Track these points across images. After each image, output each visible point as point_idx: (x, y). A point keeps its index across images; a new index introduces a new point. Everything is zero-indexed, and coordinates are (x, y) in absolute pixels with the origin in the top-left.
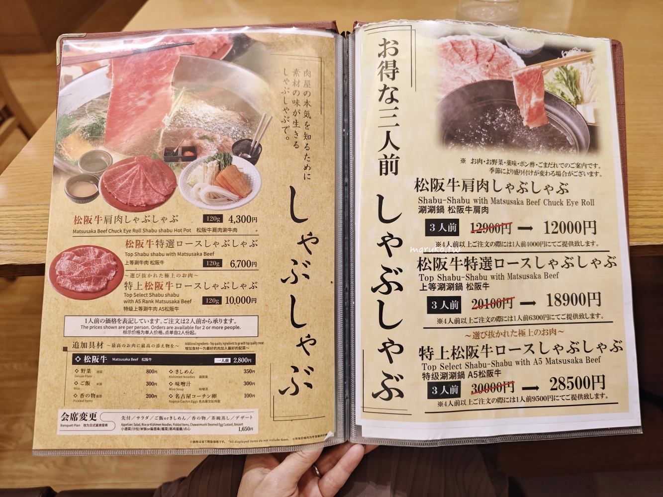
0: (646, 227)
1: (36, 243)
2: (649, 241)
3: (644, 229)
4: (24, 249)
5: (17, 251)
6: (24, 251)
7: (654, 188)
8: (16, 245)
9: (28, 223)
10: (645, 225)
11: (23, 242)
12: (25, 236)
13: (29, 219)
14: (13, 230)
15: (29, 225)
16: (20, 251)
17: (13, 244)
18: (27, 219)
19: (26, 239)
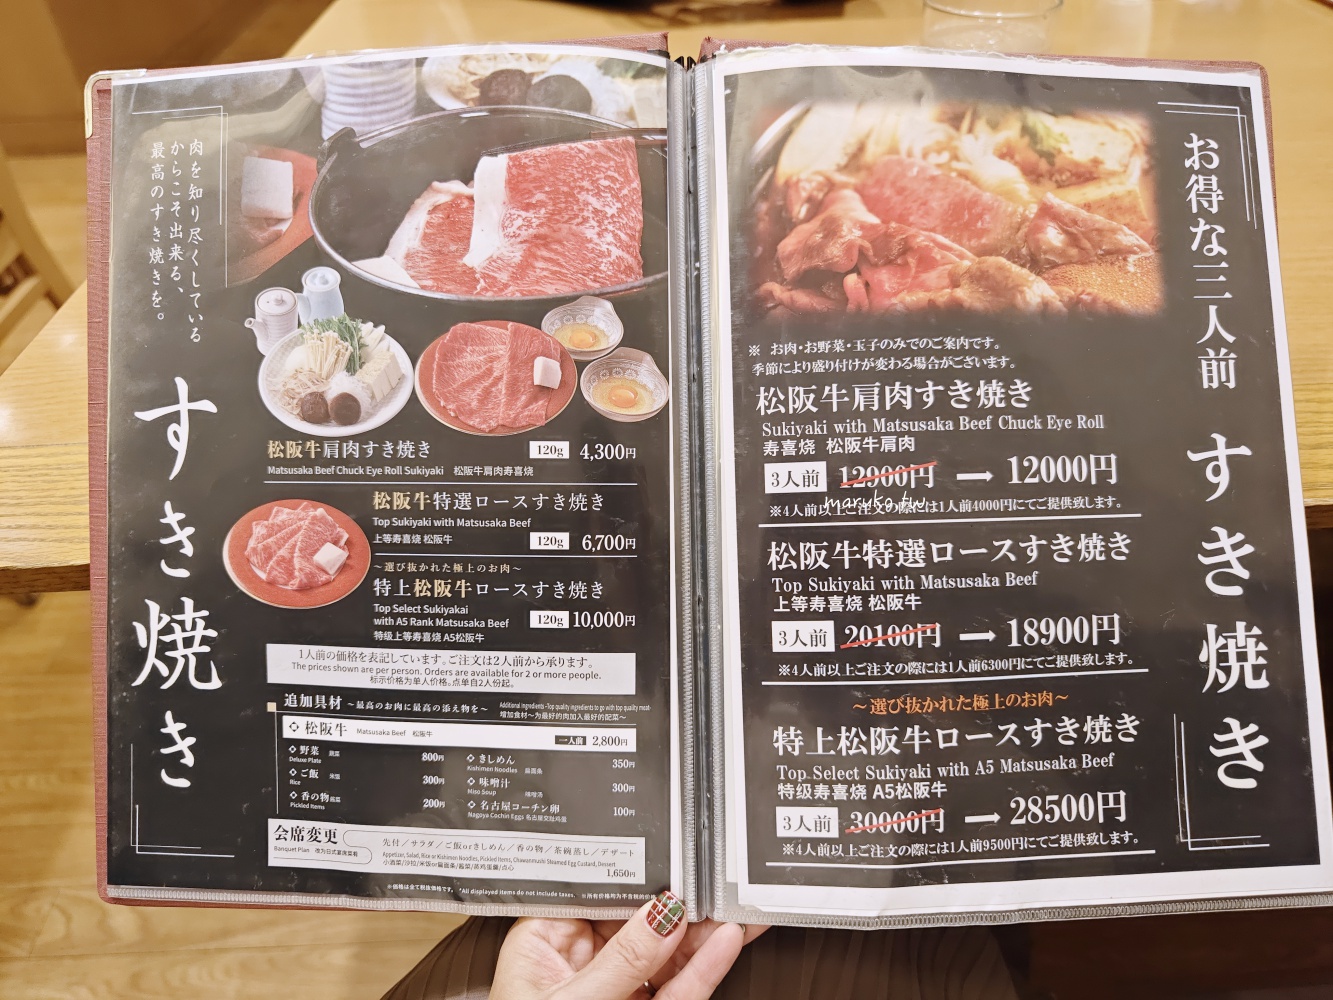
1: (59, 524)
4: (33, 536)
5: (20, 539)
6: (34, 540)
8: (19, 527)
9: (44, 481)
11: (31, 521)
12: (38, 509)
13: (46, 475)
14: (13, 498)
15: (46, 486)
16: (25, 539)
17: (13, 525)
18: (42, 475)
19: (39, 514)
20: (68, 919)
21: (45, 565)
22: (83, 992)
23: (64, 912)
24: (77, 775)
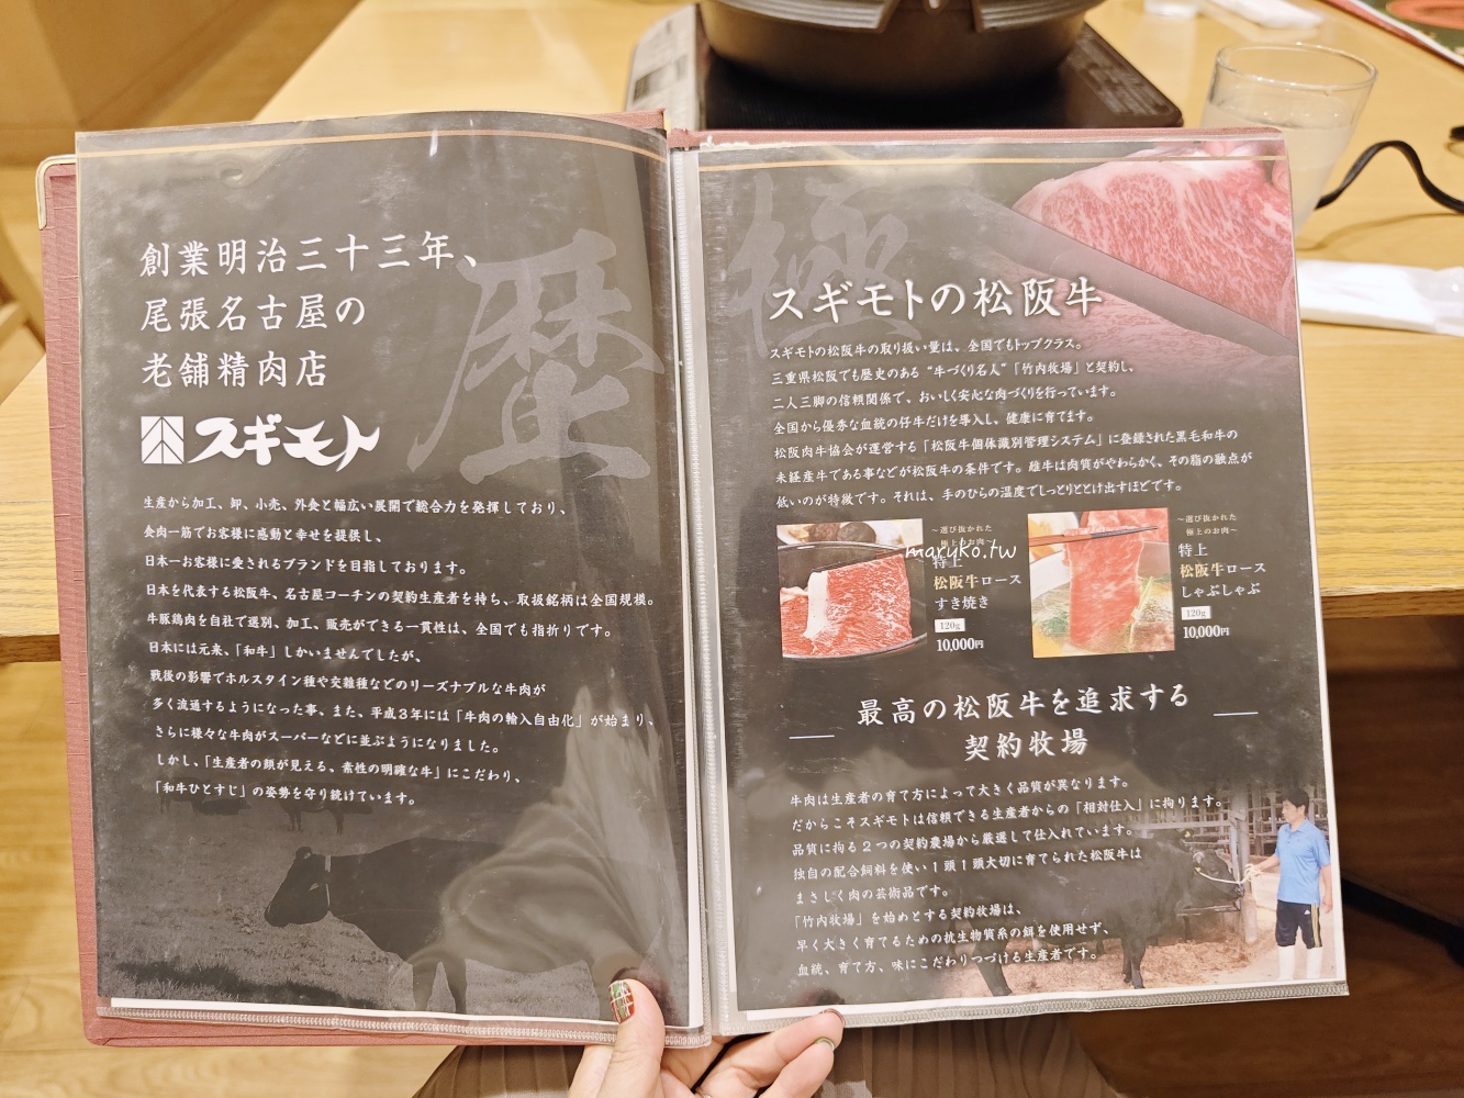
0: (1397, 552)
2: (1405, 583)
3: (1394, 556)
4: (19, 602)
6: (21, 606)
7: (1414, 466)
9: (31, 542)
10: (1395, 547)
11: (17, 584)
12: (24, 572)
13: (34, 535)
16: (11, 605)
18: (29, 535)
19: (26, 578)
20: (40, 1009)
21: (33, 633)
22: (56, 1090)
23: (35, 1003)
24: (52, 853)
